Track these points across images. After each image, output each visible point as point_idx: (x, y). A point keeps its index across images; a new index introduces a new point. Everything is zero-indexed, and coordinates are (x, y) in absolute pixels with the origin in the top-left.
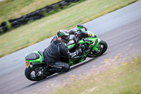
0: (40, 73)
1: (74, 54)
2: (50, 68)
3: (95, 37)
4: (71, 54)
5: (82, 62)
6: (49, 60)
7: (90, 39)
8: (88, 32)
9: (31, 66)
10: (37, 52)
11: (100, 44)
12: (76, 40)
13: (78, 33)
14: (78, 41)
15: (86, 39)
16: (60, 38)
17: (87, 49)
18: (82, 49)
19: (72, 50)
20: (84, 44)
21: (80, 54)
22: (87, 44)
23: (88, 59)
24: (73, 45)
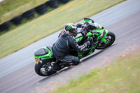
0: (50, 67)
1: (82, 47)
2: (60, 62)
3: (103, 28)
4: (79, 47)
5: (91, 54)
6: (58, 54)
7: (98, 31)
8: (95, 24)
9: (41, 62)
10: (45, 48)
11: (108, 35)
12: (84, 33)
13: (85, 26)
14: (86, 34)
15: (93, 31)
16: (68, 32)
17: (95, 41)
18: (91, 41)
19: (81, 43)
20: (92, 36)
21: (89, 46)
22: (95, 36)
23: (96, 51)
24: (81, 38)
